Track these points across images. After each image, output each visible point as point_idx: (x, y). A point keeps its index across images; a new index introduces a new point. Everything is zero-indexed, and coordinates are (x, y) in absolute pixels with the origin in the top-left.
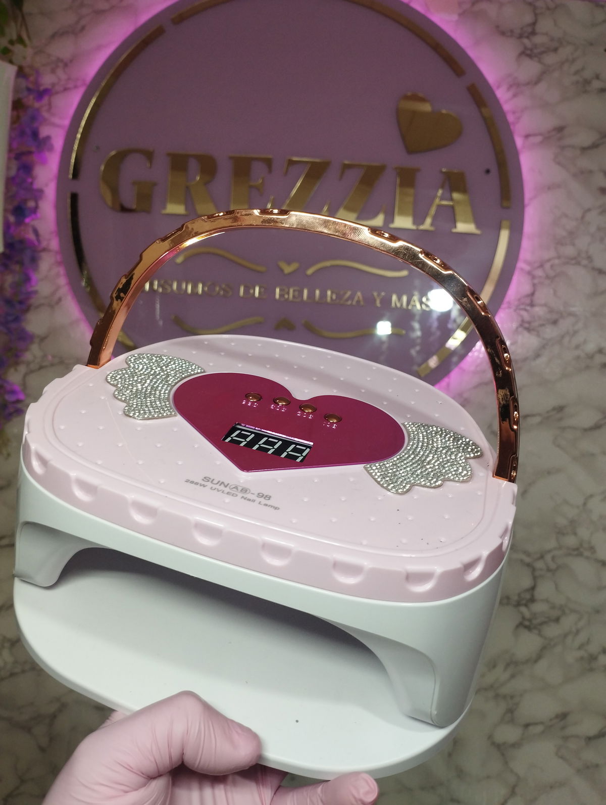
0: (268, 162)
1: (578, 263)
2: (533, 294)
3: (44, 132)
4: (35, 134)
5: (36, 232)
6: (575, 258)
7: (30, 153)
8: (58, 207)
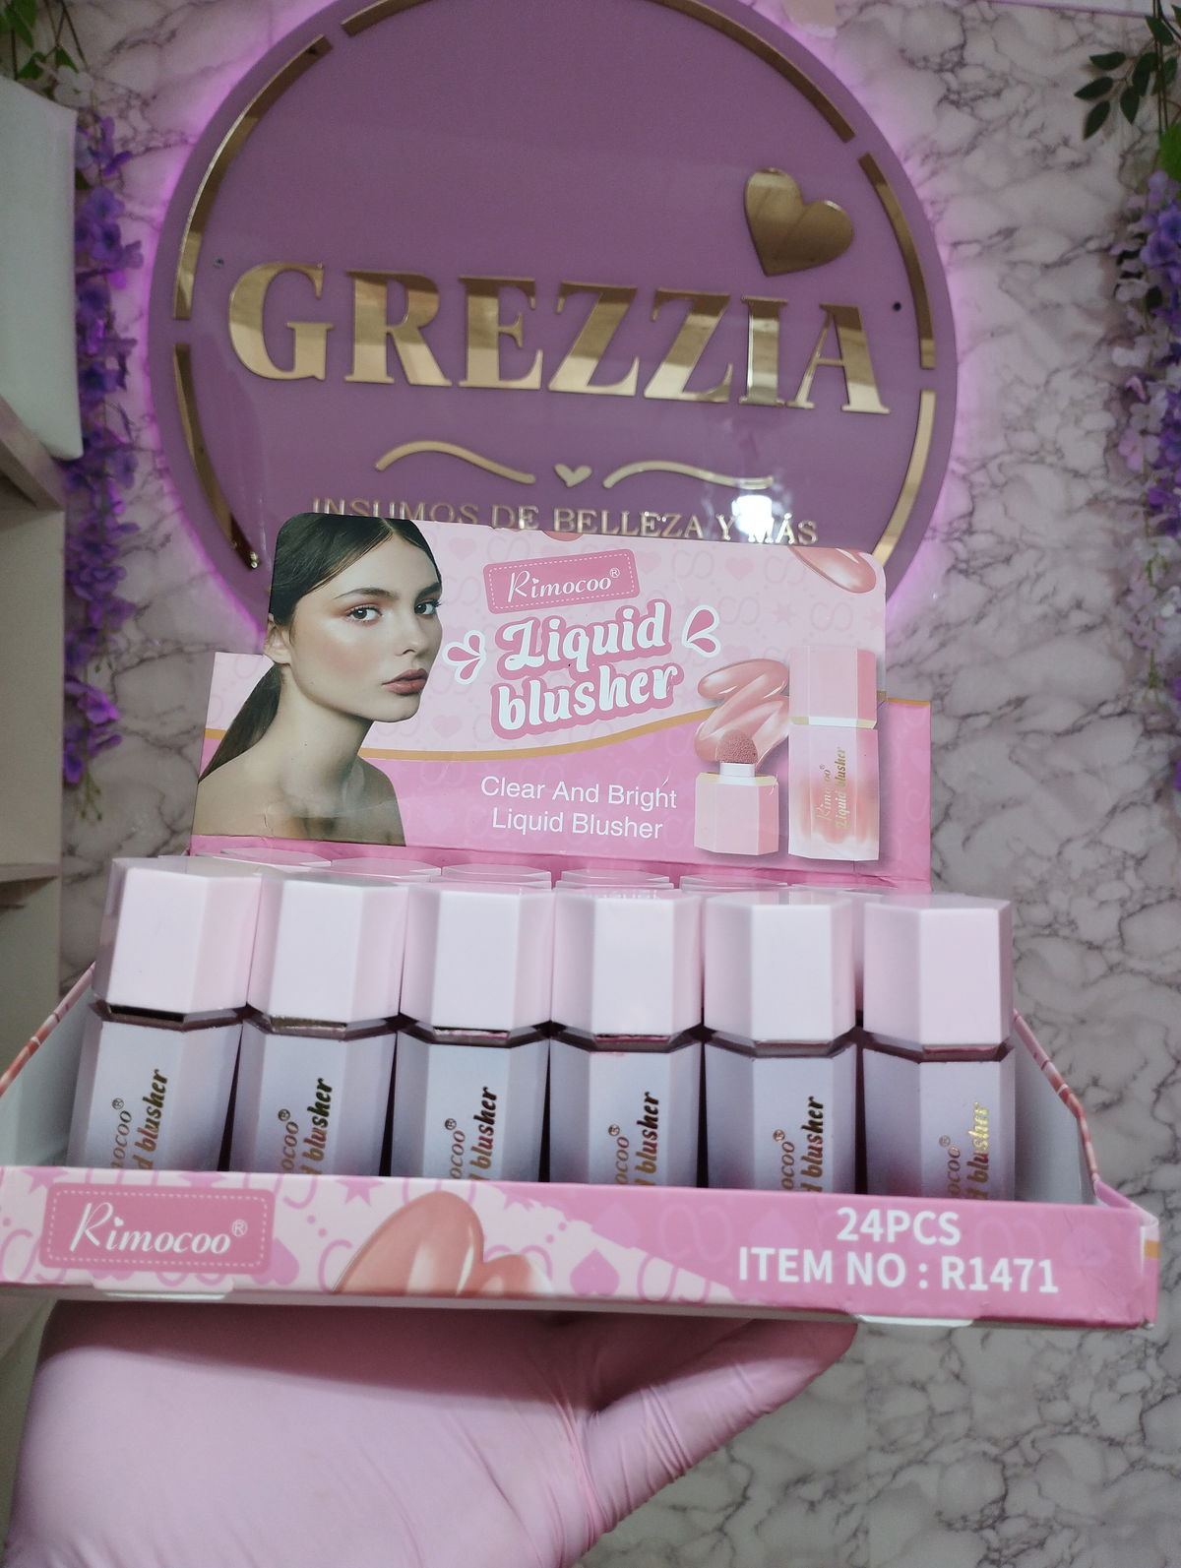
0: (528, 289)
1: (1041, 461)
2: (971, 514)
3: (129, 232)
4: (111, 237)
5: (124, 416)
6: (1037, 453)
7: (105, 272)
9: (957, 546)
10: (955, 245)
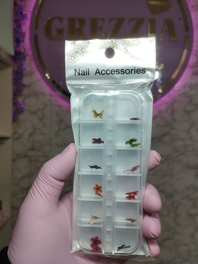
0: (103, 20)
3: (24, 13)
4: (21, 14)
5: (24, 48)
7: (20, 20)
8: (30, 40)
9: (194, 69)
10: (192, 7)
